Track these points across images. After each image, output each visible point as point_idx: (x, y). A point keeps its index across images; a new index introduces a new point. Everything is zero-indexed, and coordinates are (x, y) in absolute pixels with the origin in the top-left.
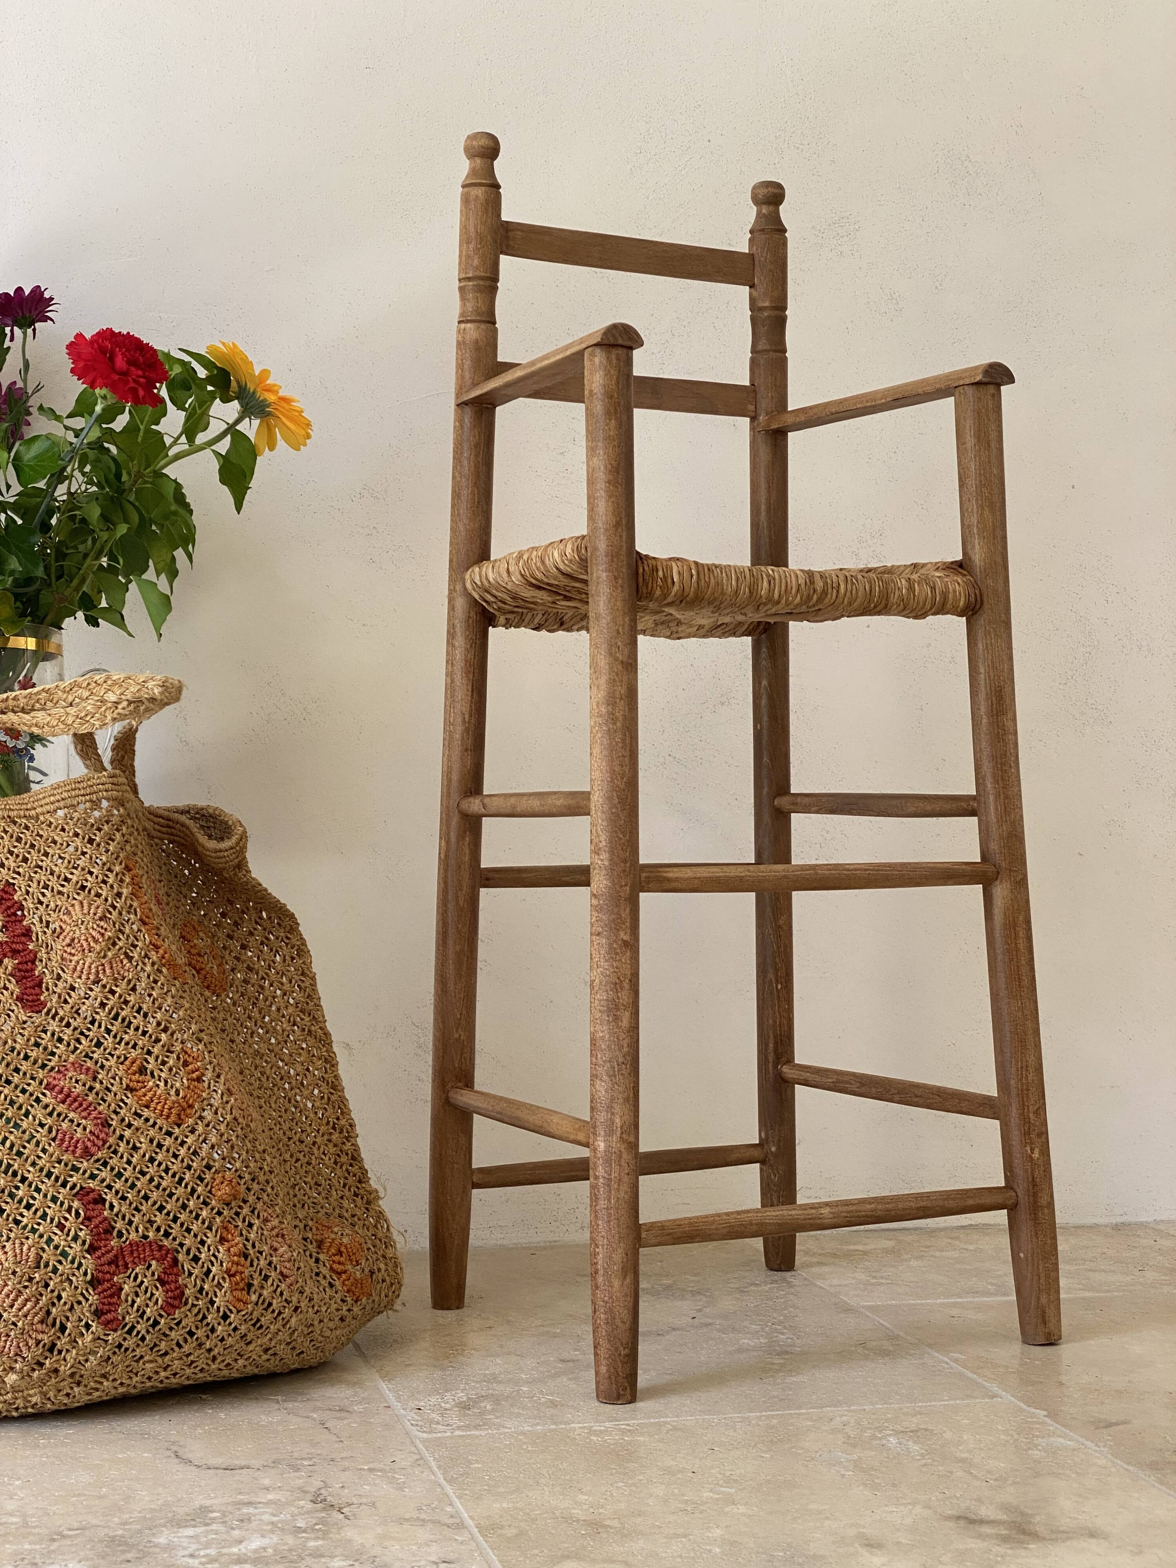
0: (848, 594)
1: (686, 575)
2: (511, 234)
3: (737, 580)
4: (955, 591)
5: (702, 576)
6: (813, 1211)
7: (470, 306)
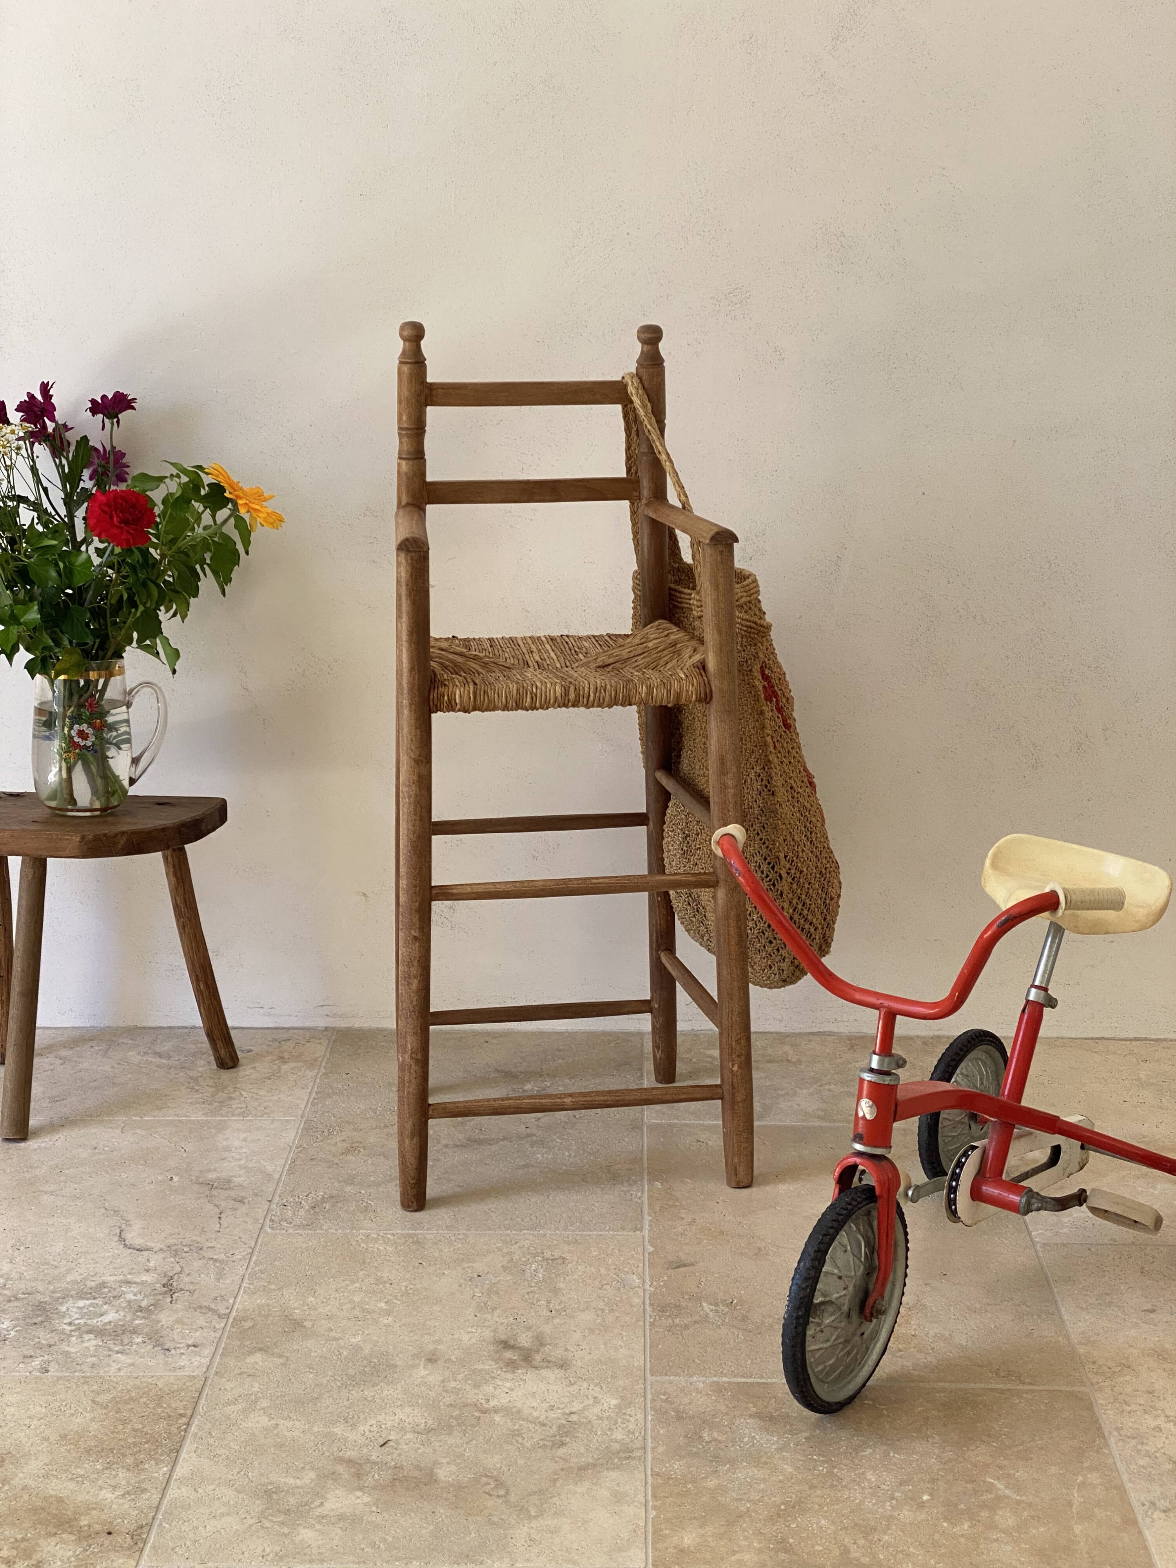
0: (597, 700)
1: (466, 699)
2: (434, 392)
3: (506, 697)
4: (687, 691)
5: (478, 698)
6: (558, 1100)
7: (405, 448)
